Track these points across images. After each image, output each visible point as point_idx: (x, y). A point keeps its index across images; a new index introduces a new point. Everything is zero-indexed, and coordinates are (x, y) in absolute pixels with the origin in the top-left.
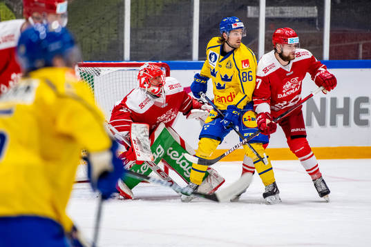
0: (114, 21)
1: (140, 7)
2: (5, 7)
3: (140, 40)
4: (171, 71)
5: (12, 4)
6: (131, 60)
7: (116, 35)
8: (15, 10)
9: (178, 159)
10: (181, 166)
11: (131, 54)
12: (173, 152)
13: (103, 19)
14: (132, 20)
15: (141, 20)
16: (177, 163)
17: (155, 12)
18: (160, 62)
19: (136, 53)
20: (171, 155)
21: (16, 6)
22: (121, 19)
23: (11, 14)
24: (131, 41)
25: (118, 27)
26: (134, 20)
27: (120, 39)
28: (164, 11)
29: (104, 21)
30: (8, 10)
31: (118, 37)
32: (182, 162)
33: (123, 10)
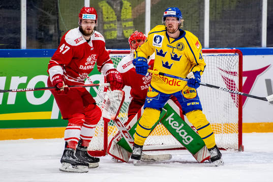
0: (196, 15)
1: (217, 3)
2: (107, 4)
3: (218, 30)
4: (243, 56)
5: (112, 2)
6: (210, 47)
7: (198, 27)
8: (115, 7)
9: (178, 129)
10: (180, 135)
11: (210, 43)
12: (173, 122)
13: (187, 13)
14: (211, 14)
15: (219, 14)
16: (177, 131)
17: (230, 7)
18: (234, 49)
19: (214, 41)
20: (172, 124)
21: (115, 4)
22: (201, 13)
23: (112, 10)
24: (210, 31)
25: (200, 20)
26: (212, 14)
27: (201, 30)
28: (237, 6)
29: (188, 15)
30: (109, 7)
31: (199, 28)
32: (181, 131)
33: (204, 6)
